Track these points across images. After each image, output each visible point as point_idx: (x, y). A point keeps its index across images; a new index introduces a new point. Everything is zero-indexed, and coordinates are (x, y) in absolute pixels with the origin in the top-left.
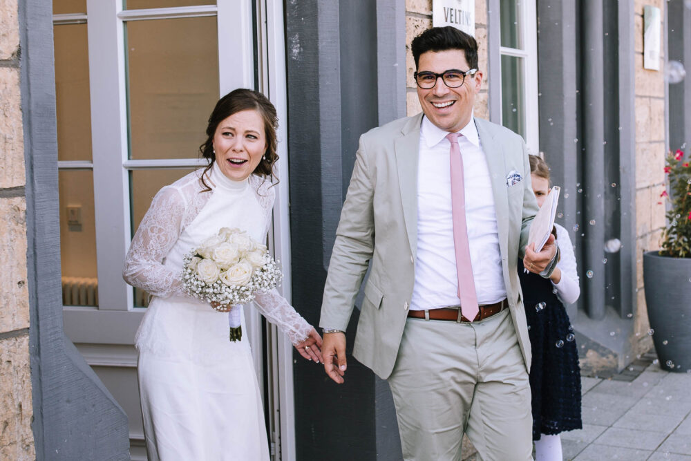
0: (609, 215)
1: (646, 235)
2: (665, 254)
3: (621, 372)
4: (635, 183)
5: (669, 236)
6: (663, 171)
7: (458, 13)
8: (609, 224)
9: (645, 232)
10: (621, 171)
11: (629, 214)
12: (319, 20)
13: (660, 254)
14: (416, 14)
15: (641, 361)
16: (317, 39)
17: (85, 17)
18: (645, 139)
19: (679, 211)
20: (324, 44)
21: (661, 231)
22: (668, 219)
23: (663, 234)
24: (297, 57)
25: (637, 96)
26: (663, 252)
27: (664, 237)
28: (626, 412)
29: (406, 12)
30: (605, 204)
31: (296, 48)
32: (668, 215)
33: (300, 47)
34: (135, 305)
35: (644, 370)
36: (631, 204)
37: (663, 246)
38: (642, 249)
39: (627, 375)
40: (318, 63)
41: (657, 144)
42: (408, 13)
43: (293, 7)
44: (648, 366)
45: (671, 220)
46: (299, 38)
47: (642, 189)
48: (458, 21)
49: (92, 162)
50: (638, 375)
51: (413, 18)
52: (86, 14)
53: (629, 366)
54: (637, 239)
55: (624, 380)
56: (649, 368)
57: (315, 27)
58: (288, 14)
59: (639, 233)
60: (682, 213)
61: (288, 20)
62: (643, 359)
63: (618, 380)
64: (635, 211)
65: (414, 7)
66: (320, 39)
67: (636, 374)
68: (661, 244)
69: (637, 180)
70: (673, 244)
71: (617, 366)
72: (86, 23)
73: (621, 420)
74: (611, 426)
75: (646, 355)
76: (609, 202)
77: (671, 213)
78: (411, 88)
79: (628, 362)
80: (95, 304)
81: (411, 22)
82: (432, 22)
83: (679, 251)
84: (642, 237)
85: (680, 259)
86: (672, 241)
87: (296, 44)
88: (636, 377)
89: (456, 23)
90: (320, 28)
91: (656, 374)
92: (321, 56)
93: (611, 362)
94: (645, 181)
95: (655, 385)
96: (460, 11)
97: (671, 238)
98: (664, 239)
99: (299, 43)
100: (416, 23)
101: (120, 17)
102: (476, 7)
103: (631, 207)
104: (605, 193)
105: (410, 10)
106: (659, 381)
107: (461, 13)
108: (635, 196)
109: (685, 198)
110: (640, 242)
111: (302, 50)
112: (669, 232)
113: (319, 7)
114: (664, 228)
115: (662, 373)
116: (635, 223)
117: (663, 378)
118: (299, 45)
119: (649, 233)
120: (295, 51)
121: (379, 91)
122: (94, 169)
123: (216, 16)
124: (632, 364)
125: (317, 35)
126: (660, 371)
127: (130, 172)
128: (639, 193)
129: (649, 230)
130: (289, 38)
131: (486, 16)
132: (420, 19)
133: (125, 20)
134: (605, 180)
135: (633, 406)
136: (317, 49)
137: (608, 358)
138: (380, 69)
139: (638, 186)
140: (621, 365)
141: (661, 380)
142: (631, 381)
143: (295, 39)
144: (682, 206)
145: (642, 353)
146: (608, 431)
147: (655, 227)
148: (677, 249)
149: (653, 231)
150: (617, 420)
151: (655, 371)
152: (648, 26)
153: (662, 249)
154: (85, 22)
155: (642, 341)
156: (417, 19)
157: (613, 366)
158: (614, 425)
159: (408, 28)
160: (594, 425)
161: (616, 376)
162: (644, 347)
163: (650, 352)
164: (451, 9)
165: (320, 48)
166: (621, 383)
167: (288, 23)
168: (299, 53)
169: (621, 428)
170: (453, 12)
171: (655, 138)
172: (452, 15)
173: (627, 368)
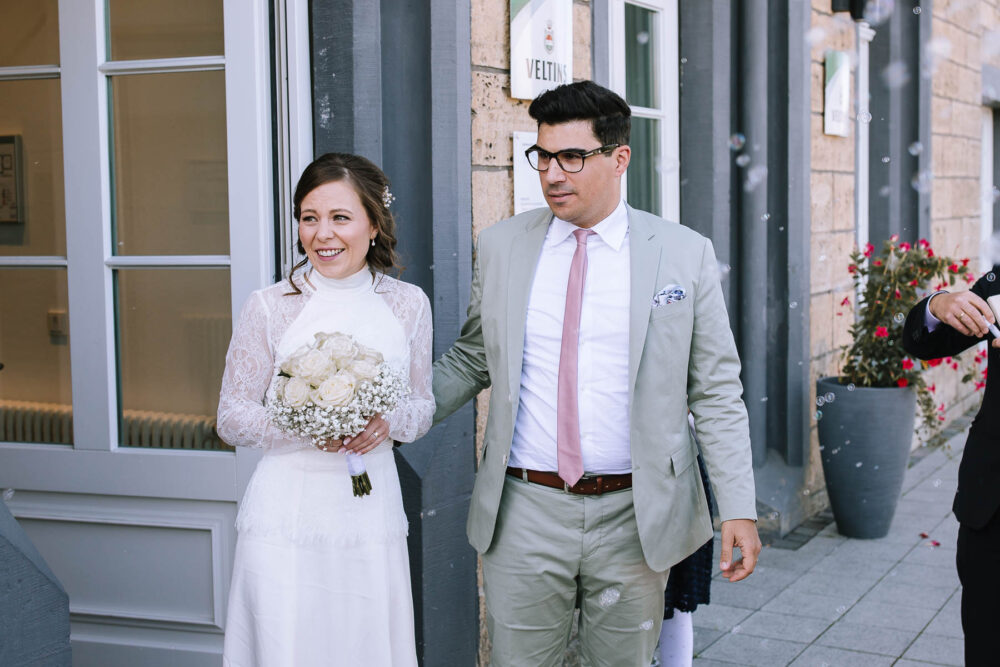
0: (774, 329)
1: (824, 355)
2: (846, 381)
3: (785, 537)
4: (809, 286)
5: (852, 358)
6: (847, 270)
7: (547, 66)
8: (773, 341)
9: (823, 350)
10: (790, 270)
11: (801, 328)
12: (355, 75)
13: (840, 380)
14: (487, 69)
15: (814, 522)
16: (352, 101)
17: (59, 70)
18: (824, 228)
19: (866, 324)
20: (361, 108)
21: (842, 351)
22: (851, 335)
23: (844, 354)
24: (326, 125)
25: (814, 171)
26: (844, 378)
27: (845, 358)
28: (781, 591)
29: (472, 65)
30: (768, 314)
31: (325, 113)
32: (852, 330)
33: (330, 113)
34: (120, 443)
35: (816, 535)
36: (803, 315)
37: (844, 371)
38: (818, 373)
39: (790, 540)
40: (353, 133)
41: (843, 235)
42: (474, 67)
43: (321, 59)
44: (822, 529)
45: (855, 335)
46: (329, 101)
47: (819, 294)
48: (547, 76)
49: (66, 259)
50: (807, 541)
51: (481, 73)
52: (59, 66)
53: (795, 529)
54: (811, 361)
55: (786, 548)
56: (823, 532)
57: (349, 85)
58: (315, 69)
59: (815, 353)
60: (869, 326)
61: (315, 76)
62: (817, 519)
63: (779, 547)
64: (809, 324)
65: (485, 58)
66: (355, 101)
67: (804, 540)
68: (841, 367)
69: (812, 282)
70: (857, 369)
71: (779, 528)
72: (60, 78)
73: (774, 602)
74: (759, 610)
75: (821, 514)
76: (773, 311)
77: (855, 327)
78: (479, 165)
79: (794, 525)
80: (71, 442)
81: (480, 78)
82: (509, 78)
83: (863, 378)
84: (819, 358)
85: (865, 389)
86: (855, 364)
87: (326, 107)
88: (803, 544)
89: (544, 79)
90: (355, 86)
91: (830, 540)
92: (357, 125)
93: (771, 523)
94: (824, 284)
95: (827, 555)
96: (550, 63)
97: (855, 361)
98: (844, 363)
99: (329, 106)
100: (487, 81)
101: (102, 71)
102: (575, 56)
103: (802, 318)
104: (768, 299)
105: (477, 62)
106: (833, 550)
107: (552, 67)
108: (809, 303)
109: (874, 308)
110: (815, 365)
111: (333, 116)
112: (853, 352)
113: (355, 60)
114: (845, 348)
115: (838, 539)
116: (809, 339)
117: (839, 545)
118: (329, 110)
119: (830, 352)
120: (325, 117)
121: (434, 170)
122: (69, 268)
123: (224, 70)
124: (801, 526)
125: (352, 96)
126: (837, 536)
127: (115, 272)
128: (814, 300)
129: (830, 349)
130: (316, 100)
131: (589, 69)
132: (493, 75)
133: (108, 74)
134: (768, 281)
135: (793, 582)
136: (351, 113)
137: (767, 517)
138: (435, 142)
139: (813, 290)
140: (785, 527)
141: (836, 549)
142: (795, 549)
143: (325, 101)
144: (870, 318)
145: (816, 511)
146: (756, 614)
147: (836, 346)
148: (861, 375)
149: (835, 350)
150: (768, 601)
151: (830, 536)
152: (831, 76)
153: (843, 374)
154: (58, 75)
155: (816, 496)
156: (488, 74)
157: (773, 528)
158: (763, 609)
159: (474, 87)
160: (737, 607)
161: (776, 542)
162: (821, 504)
163: (826, 511)
164: (537, 61)
165: (355, 114)
166: (782, 552)
167: (316, 80)
168: (330, 120)
169: (771, 612)
170: (540, 65)
171: (840, 225)
172: (537, 69)
173: (792, 532)
